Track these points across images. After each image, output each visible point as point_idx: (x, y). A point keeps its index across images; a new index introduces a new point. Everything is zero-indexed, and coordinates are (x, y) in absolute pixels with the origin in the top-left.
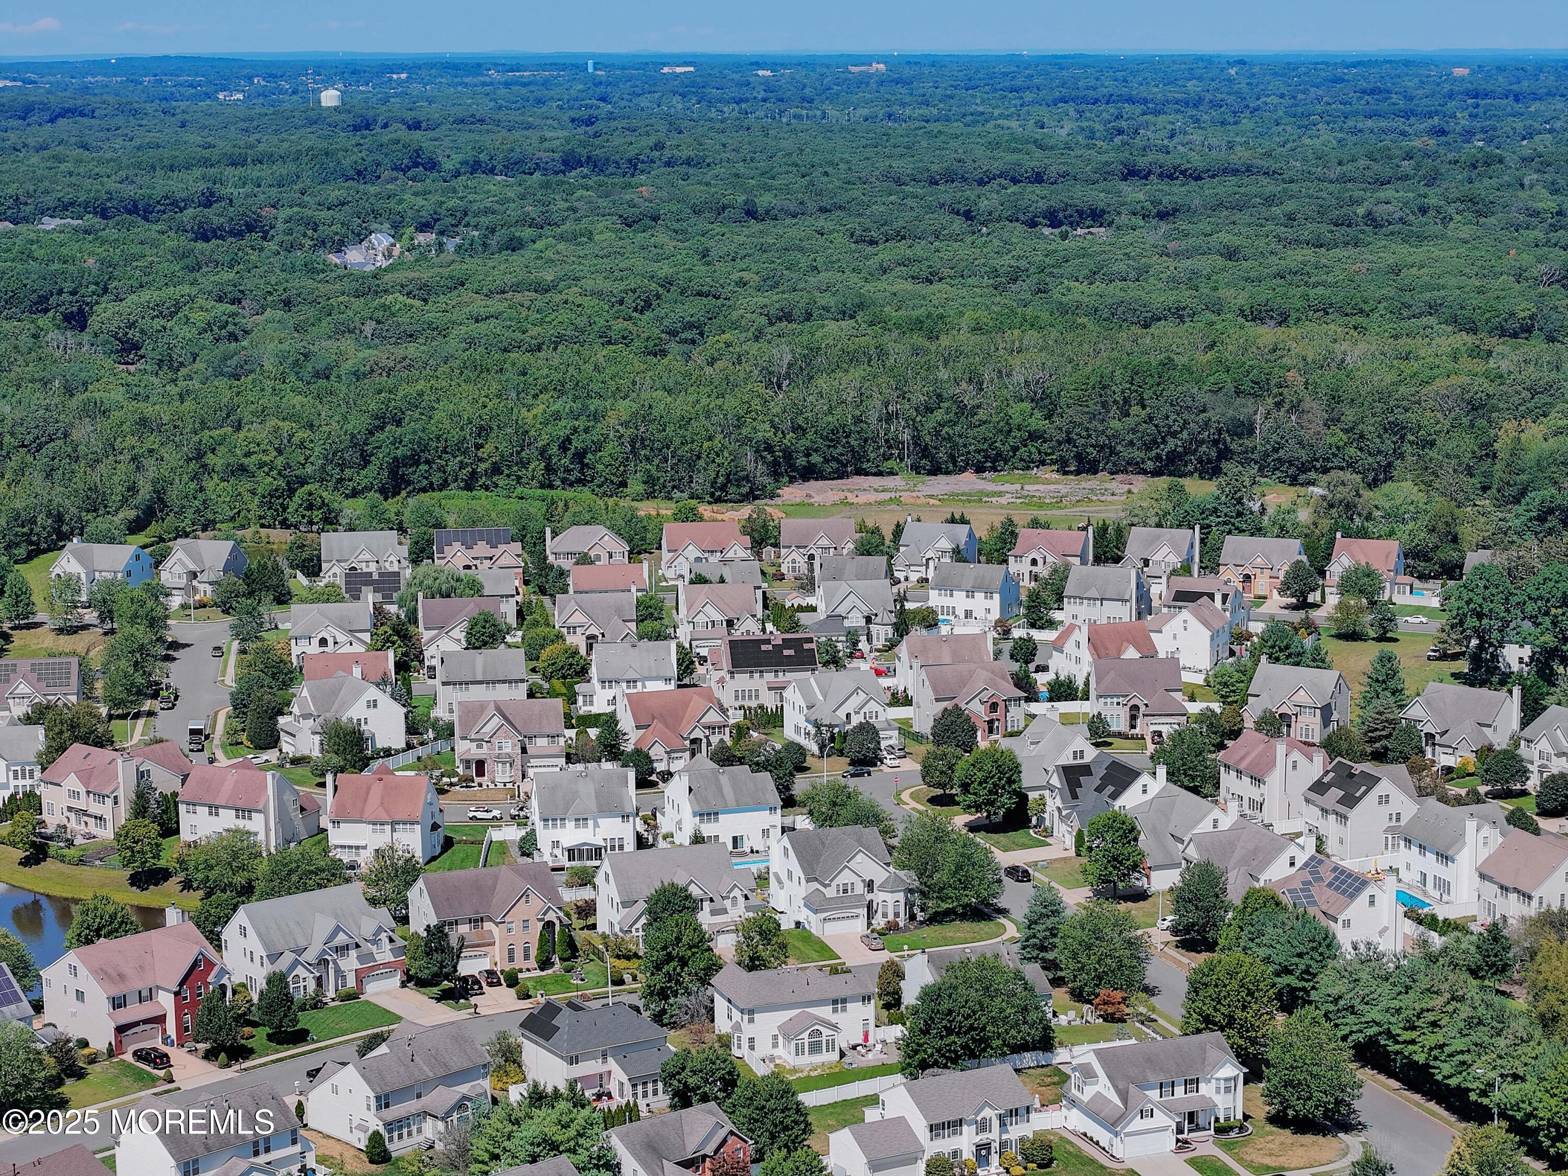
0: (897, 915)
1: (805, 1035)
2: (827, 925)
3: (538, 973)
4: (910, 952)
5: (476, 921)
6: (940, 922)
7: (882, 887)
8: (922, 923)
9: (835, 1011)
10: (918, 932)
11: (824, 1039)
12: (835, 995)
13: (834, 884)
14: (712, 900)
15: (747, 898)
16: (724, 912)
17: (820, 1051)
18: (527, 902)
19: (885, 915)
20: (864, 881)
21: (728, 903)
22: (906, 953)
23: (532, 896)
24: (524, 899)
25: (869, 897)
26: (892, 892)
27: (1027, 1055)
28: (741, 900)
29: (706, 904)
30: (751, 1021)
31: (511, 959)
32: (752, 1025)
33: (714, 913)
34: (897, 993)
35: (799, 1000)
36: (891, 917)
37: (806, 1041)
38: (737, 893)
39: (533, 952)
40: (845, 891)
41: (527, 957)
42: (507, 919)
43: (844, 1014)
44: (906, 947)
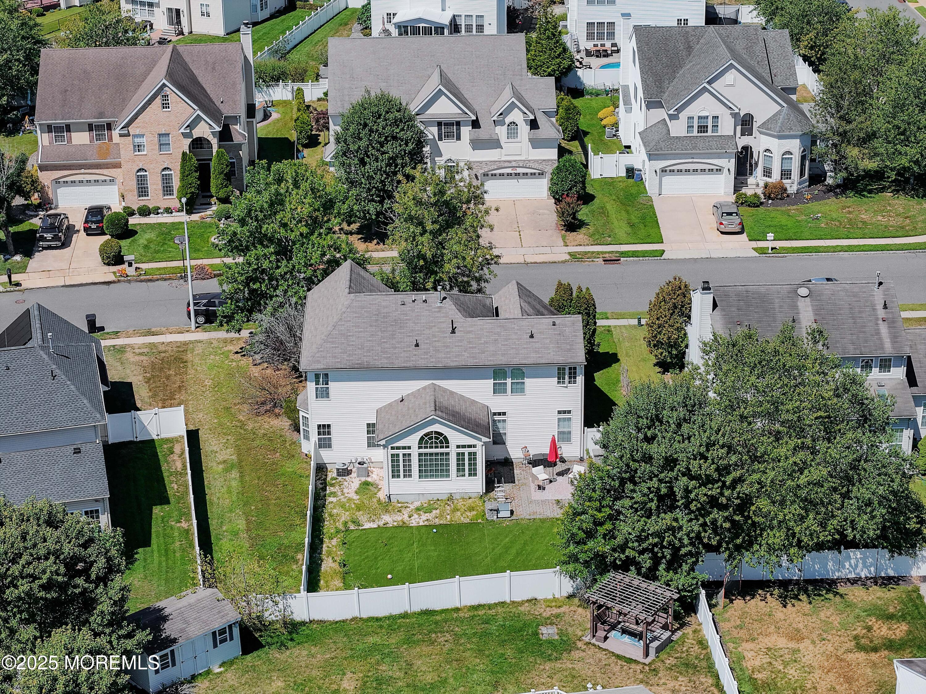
0: (786, 174)
1: (413, 440)
2: (667, 180)
3: (182, 217)
4: (778, 244)
5: (100, 127)
6: (859, 192)
7: (766, 129)
8: (830, 189)
9: (498, 389)
10: (815, 206)
11: (453, 451)
12: (500, 360)
13: (684, 115)
14: (475, 124)
15: (534, 124)
16: (495, 144)
17: (444, 472)
18: (165, 105)
19: (767, 172)
20: (735, 115)
21: (501, 132)
22: (770, 245)
23: (172, 98)
24: (158, 101)
25: (743, 141)
26: (780, 137)
27: (855, 554)
28: (524, 129)
29: (466, 131)
30: (323, 394)
31: (143, 191)
32: (323, 402)
33: (476, 144)
34: (675, 345)
35: (422, 363)
36: (776, 176)
37: (415, 452)
38: (516, 116)
39: (176, 183)
40: (703, 129)
41: (167, 190)
42: (132, 130)
43: (517, 399)
44: (770, 236)
